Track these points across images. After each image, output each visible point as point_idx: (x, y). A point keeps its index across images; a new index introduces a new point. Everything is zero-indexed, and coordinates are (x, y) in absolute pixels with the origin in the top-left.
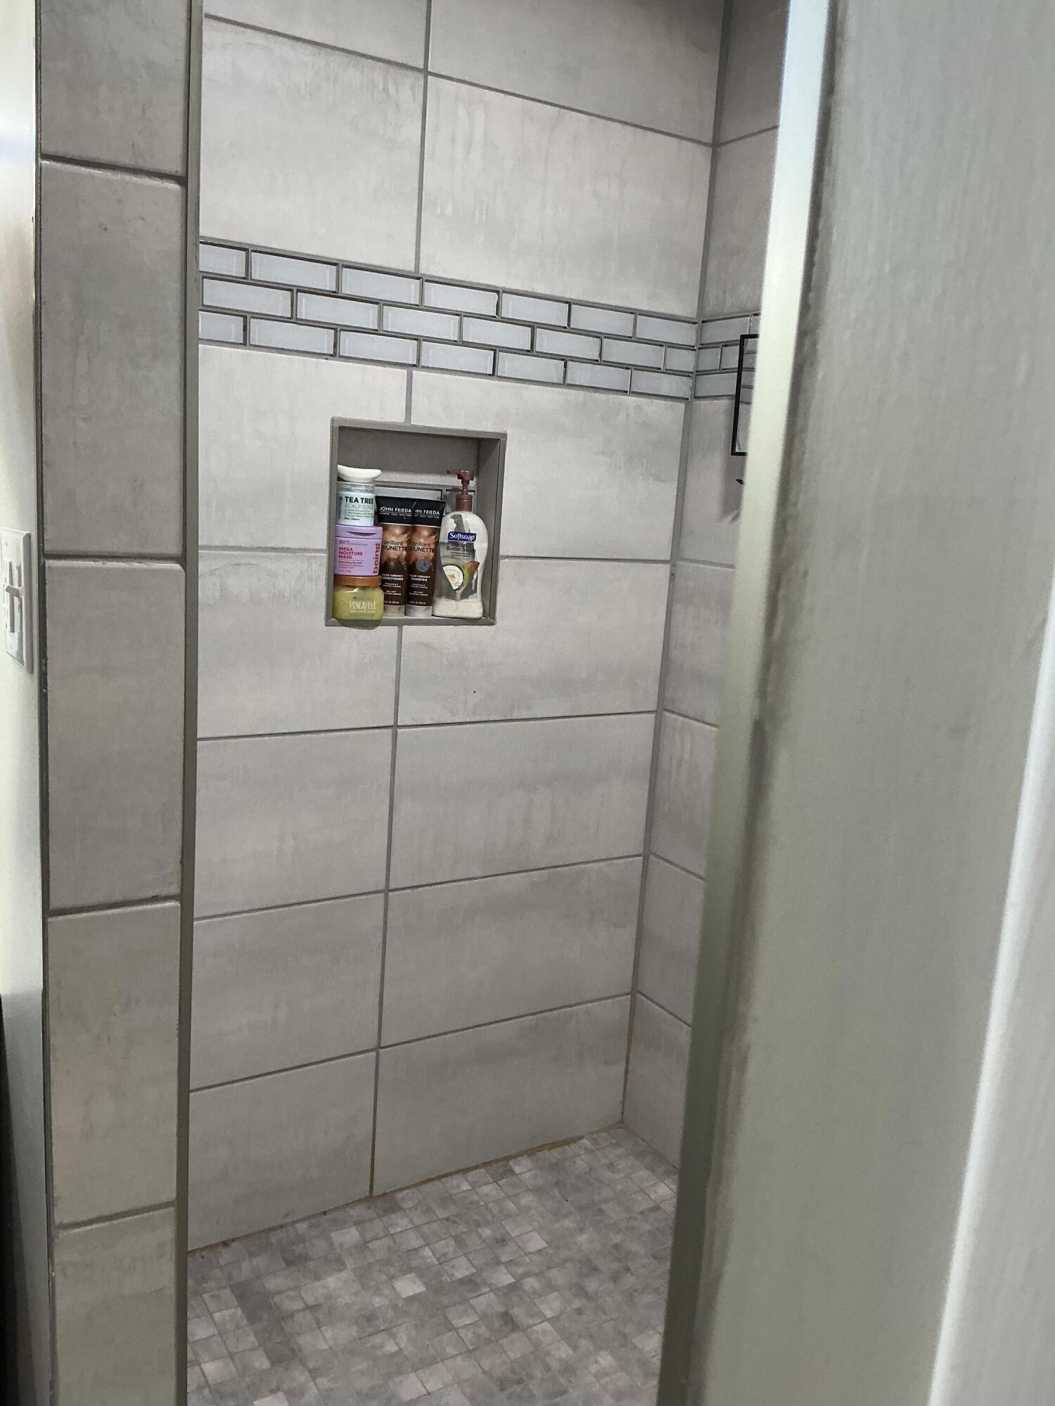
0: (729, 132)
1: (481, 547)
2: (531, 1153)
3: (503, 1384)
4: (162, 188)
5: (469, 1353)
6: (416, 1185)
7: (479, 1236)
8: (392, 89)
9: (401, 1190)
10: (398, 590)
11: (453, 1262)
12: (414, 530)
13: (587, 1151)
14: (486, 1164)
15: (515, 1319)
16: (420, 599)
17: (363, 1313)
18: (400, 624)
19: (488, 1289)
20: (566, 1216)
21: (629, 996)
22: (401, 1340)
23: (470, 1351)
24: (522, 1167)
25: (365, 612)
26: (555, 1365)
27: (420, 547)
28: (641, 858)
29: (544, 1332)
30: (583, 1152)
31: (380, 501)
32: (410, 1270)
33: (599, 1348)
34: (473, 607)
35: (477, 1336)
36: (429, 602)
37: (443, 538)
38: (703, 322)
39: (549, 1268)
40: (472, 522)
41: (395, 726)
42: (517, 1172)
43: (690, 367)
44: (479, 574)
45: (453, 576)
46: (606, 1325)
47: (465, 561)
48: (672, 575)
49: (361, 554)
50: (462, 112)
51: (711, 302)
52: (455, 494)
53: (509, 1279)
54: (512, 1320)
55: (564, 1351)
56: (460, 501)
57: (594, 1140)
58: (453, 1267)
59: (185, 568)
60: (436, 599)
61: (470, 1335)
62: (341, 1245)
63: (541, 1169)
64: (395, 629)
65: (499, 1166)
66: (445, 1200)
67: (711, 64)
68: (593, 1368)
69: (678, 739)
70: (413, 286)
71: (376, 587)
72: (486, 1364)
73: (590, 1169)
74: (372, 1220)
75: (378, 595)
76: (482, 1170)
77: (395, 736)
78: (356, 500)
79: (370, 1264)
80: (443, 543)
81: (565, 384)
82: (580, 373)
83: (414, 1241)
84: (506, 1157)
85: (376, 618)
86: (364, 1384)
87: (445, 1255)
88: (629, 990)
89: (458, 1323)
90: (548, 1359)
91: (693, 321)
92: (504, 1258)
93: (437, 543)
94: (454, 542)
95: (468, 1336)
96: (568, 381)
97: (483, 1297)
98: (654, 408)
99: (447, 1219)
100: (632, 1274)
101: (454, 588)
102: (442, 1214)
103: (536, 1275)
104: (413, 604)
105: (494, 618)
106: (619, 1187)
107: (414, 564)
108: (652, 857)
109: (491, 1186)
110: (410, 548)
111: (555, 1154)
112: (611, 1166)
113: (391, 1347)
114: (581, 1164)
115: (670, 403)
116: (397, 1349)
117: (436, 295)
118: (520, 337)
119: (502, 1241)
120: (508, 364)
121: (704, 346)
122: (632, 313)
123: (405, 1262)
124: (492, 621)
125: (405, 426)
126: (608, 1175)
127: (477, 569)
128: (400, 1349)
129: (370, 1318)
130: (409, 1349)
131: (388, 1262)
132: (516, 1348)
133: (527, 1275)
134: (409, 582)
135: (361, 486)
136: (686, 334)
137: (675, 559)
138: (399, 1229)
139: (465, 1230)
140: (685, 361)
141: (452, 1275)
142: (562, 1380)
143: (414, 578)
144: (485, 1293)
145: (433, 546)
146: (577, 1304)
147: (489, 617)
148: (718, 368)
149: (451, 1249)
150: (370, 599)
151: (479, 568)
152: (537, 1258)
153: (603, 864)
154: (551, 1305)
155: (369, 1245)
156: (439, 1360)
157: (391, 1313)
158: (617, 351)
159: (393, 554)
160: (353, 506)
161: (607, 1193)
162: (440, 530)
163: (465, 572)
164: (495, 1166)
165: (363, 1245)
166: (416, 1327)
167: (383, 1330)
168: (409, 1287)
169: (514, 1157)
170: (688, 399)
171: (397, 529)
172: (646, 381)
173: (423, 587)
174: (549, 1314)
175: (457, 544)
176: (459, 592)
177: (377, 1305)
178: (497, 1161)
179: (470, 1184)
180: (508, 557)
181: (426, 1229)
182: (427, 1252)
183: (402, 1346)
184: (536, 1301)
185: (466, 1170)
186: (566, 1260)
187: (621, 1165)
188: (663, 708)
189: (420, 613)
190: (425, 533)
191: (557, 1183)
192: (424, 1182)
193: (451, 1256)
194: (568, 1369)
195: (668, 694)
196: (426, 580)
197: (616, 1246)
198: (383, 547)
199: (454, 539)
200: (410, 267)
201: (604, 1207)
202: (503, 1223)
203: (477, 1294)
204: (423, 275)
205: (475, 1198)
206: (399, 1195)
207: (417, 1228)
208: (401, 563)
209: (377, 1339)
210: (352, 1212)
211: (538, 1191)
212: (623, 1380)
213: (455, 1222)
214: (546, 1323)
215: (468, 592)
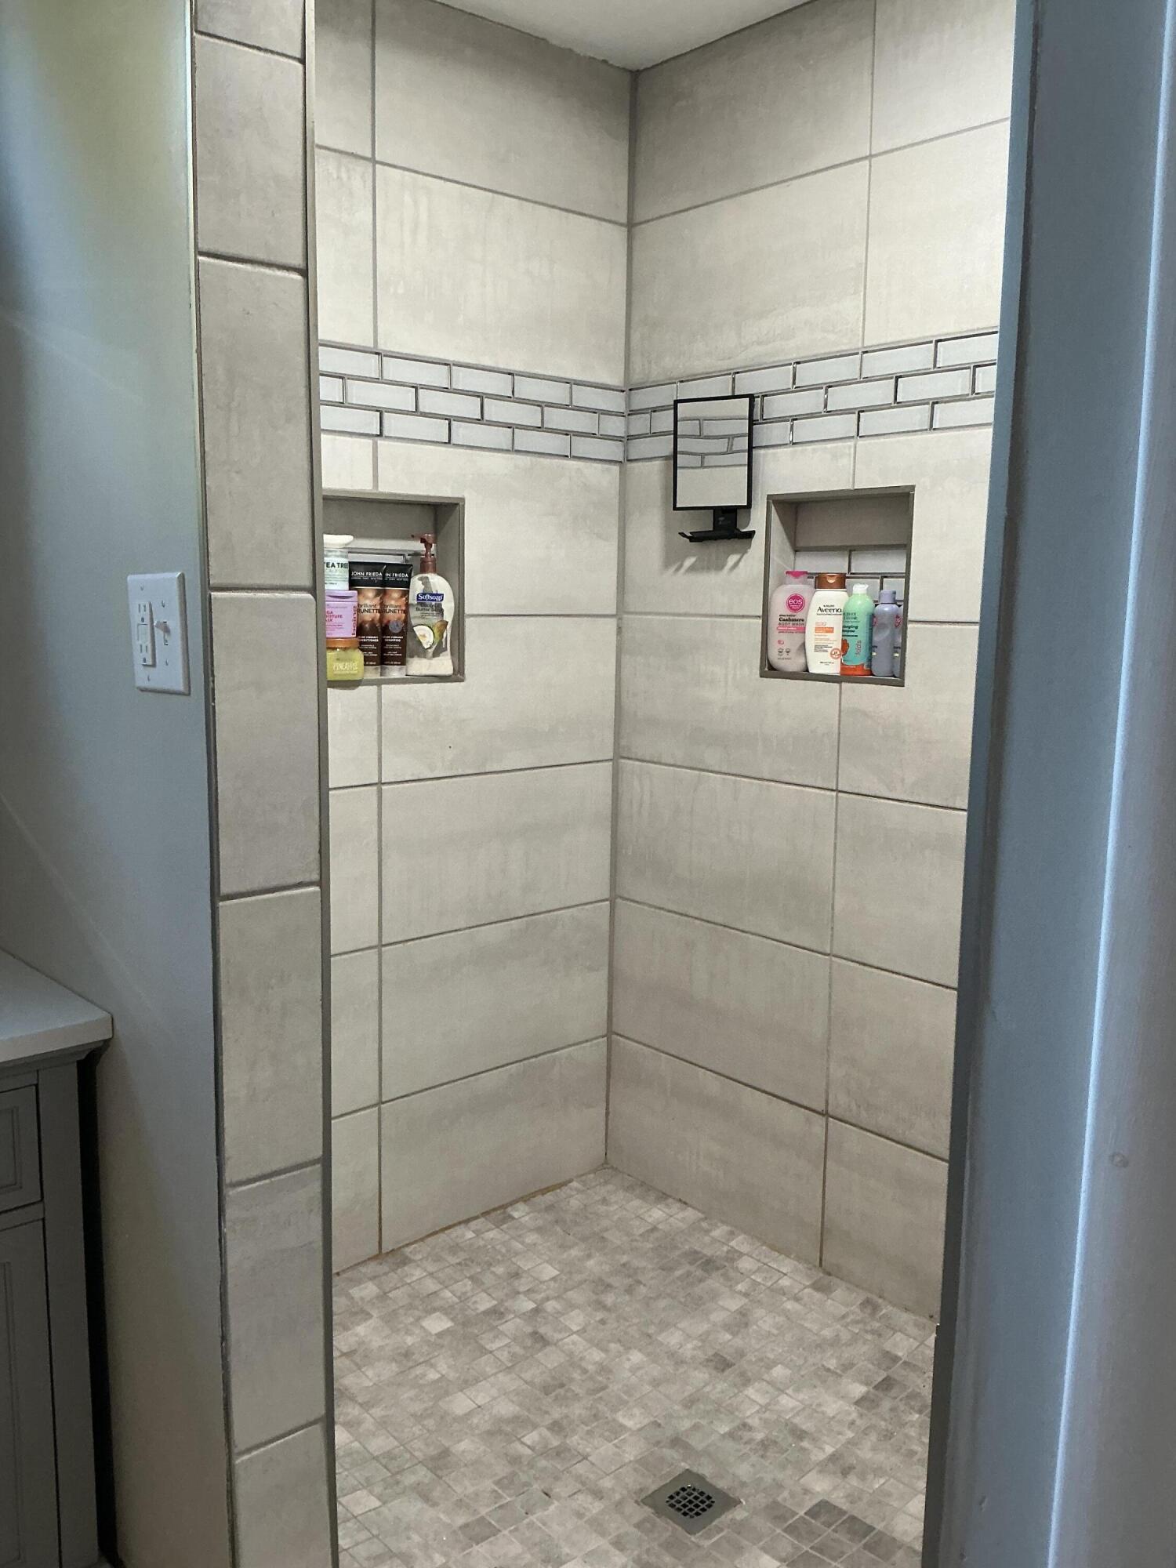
0: (641, 214)
1: (448, 606)
2: (525, 1199)
3: (546, 1390)
4: (274, 276)
5: (509, 1370)
6: (422, 1239)
7: (493, 1273)
8: (344, 175)
9: (407, 1245)
10: (373, 651)
11: (474, 1299)
12: (385, 593)
13: (578, 1191)
14: (485, 1214)
15: (545, 1336)
16: (394, 659)
17: (399, 1351)
18: (378, 683)
19: (513, 1316)
20: (570, 1247)
21: (606, 1038)
22: (443, 1367)
23: (508, 1368)
24: (519, 1212)
25: (348, 672)
26: (591, 1368)
27: (392, 609)
28: (608, 903)
29: (574, 1343)
30: (575, 1193)
31: (352, 566)
32: (435, 1310)
33: (628, 1349)
34: (444, 665)
35: (513, 1355)
36: (402, 662)
37: (413, 600)
38: (630, 390)
39: (566, 1290)
40: (438, 583)
41: (380, 783)
42: (516, 1217)
43: (621, 433)
44: (447, 634)
45: (424, 636)
46: (629, 1329)
47: (435, 620)
48: (619, 630)
49: (341, 616)
50: (407, 199)
51: (638, 370)
52: (419, 558)
53: (532, 1305)
54: (542, 1337)
55: (597, 1355)
56: (424, 565)
57: (583, 1182)
58: (475, 1302)
59: (315, 598)
60: (408, 659)
61: (506, 1353)
62: (362, 1299)
63: (539, 1211)
64: (374, 688)
65: (498, 1213)
66: (454, 1249)
67: (622, 150)
68: (627, 1365)
69: (636, 783)
70: (373, 361)
71: (355, 649)
72: (527, 1376)
73: (585, 1205)
74: (386, 1274)
75: (359, 656)
76: (482, 1219)
77: (380, 793)
78: (333, 565)
79: (394, 1311)
80: (412, 605)
81: (513, 450)
82: (525, 440)
83: (431, 1286)
84: (503, 1205)
85: (358, 678)
86: (417, 1408)
87: (465, 1293)
88: (605, 1032)
89: (493, 1346)
90: (584, 1364)
91: (620, 389)
92: (522, 1289)
93: (407, 605)
94: (421, 602)
95: (504, 1356)
96: (516, 448)
97: (509, 1323)
98: (592, 471)
99: (457, 1264)
100: (645, 1285)
101: (426, 647)
102: (453, 1260)
103: (556, 1298)
104: (388, 664)
105: (463, 674)
106: (616, 1217)
107: (387, 626)
108: (619, 901)
109: (495, 1231)
110: (382, 611)
111: (549, 1197)
112: (604, 1201)
113: (433, 1375)
114: (575, 1203)
115: (607, 466)
116: (440, 1376)
117: (395, 369)
118: (470, 407)
119: (516, 1275)
120: (461, 432)
121: (632, 413)
122: (567, 383)
123: (428, 1304)
124: (461, 677)
125: (373, 494)
126: (602, 1208)
127: (446, 628)
128: (443, 1376)
129: (407, 1355)
130: (452, 1375)
131: (411, 1306)
132: (551, 1359)
133: (548, 1299)
134: (383, 643)
135: (336, 551)
136: (616, 402)
137: (621, 612)
138: (414, 1278)
139: (479, 1270)
140: (615, 426)
141: (477, 1309)
142: (600, 1379)
143: (388, 639)
144: (510, 1320)
145: (404, 608)
146: (599, 1316)
147: (458, 675)
148: (649, 432)
149: (469, 1288)
150: (350, 660)
151: (448, 627)
152: (552, 1284)
153: (575, 909)
154: (575, 1320)
155: (390, 1295)
156: (481, 1378)
157: (425, 1348)
158: (556, 419)
159: (368, 617)
160: (330, 571)
161: (605, 1223)
162: (408, 591)
163: (435, 631)
164: (493, 1214)
165: (383, 1296)
166: (452, 1356)
167: (423, 1362)
168: (437, 1324)
169: (511, 1204)
170: (621, 462)
171: (370, 592)
172: (584, 446)
173: (396, 647)
174: (575, 1328)
175: (425, 605)
176: (431, 651)
177: (410, 1344)
178: (495, 1210)
179: (473, 1232)
180: (473, 616)
181: (440, 1275)
182: (447, 1294)
183: (444, 1372)
184: (561, 1319)
185: (467, 1221)
186: (581, 1283)
187: (613, 1198)
188: (619, 755)
189: (395, 672)
190: (396, 595)
191: (557, 1222)
192: (429, 1236)
193: (469, 1294)
194: (604, 1369)
195: (623, 742)
196: (399, 641)
197: (624, 1265)
198: (358, 610)
199: (423, 600)
200: (370, 344)
201: (605, 1235)
202: (514, 1260)
203: (504, 1320)
204: (382, 350)
205: (482, 1243)
206: (407, 1250)
207: (431, 1274)
208: (375, 625)
209: (419, 1370)
210: (363, 1269)
211: (539, 1230)
212: (655, 1371)
213: (466, 1265)
214: (574, 1335)
215: (438, 651)
